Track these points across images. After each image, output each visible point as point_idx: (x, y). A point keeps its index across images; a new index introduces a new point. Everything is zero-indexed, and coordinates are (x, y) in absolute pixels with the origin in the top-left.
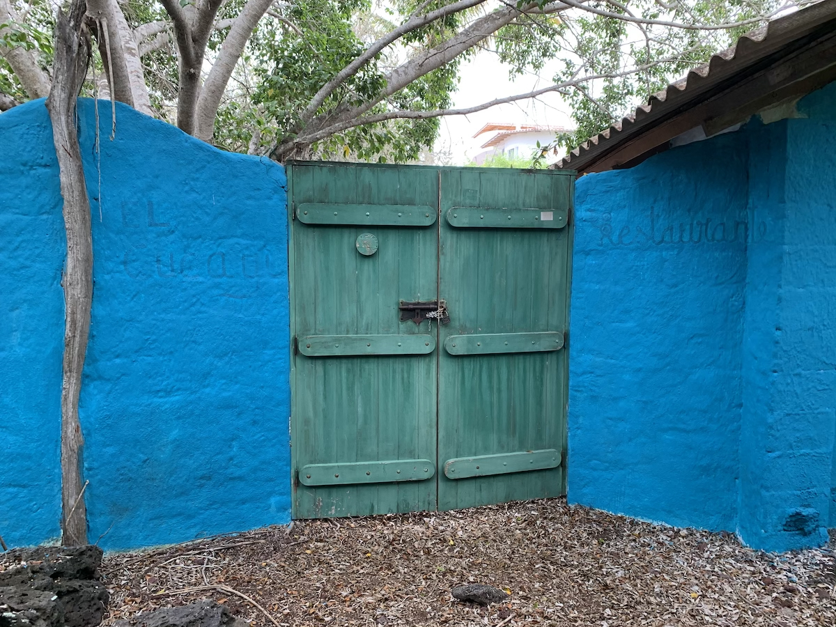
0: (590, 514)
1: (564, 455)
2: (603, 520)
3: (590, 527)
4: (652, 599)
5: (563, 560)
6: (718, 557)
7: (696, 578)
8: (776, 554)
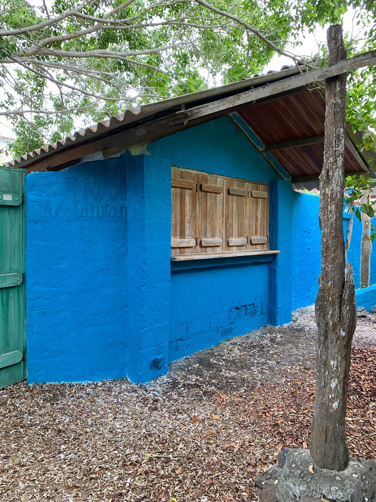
0: (44, 387)
1: (24, 354)
2: (52, 389)
3: (44, 396)
4: (88, 430)
5: (30, 423)
6: (120, 393)
7: (110, 409)
8: (147, 383)
